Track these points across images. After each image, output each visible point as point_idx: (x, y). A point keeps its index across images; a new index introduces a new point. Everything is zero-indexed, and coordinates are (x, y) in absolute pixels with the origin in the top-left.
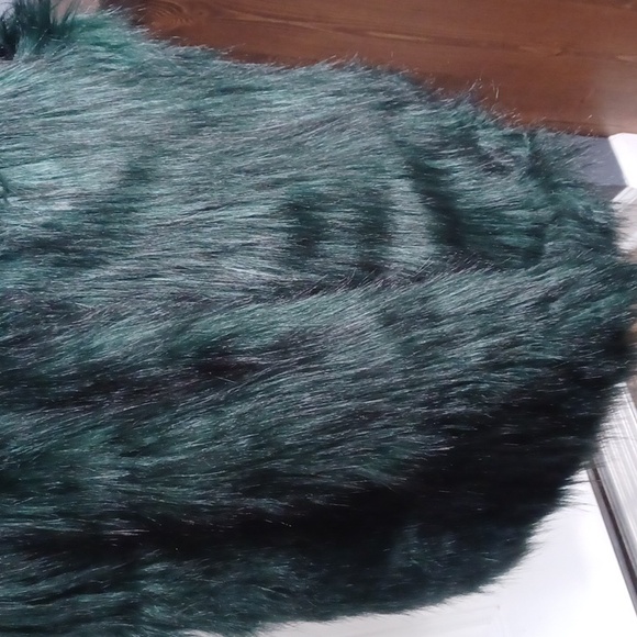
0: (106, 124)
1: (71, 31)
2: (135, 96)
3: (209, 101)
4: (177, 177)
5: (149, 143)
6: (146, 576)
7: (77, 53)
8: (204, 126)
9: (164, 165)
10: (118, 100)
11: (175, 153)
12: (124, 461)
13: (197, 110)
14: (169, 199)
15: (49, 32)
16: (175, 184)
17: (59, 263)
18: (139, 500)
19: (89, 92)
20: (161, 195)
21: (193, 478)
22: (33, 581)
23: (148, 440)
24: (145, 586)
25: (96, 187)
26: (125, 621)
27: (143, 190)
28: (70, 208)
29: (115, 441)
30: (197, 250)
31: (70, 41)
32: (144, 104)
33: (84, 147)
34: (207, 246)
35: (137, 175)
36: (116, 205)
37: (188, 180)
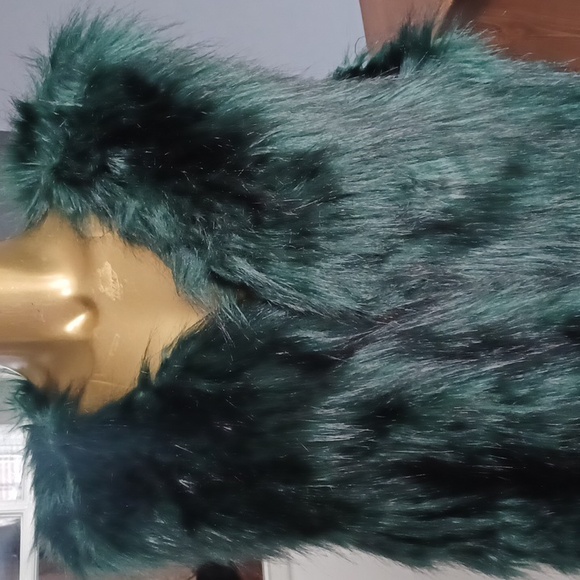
0: (485, 128)
1: (445, 52)
2: (506, 104)
3: (564, 107)
4: (547, 171)
5: (521, 143)
6: (505, 508)
7: (451, 70)
8: (563, 128)
9: (535, 161)
10: (493, 107)
11: (542, 152)
12: (503, 408)
13: (557, 114)
14: (541, 190)
15: (429, 54)
16: (546, 177)
17: (453, 242)
18: (511, 442)
19: (468, 102)
20: (535, 187)
21: (558, 427)
22: (417, 501)
23: (524, 391)
24: (503, 516)
25: (483, 180)
26: (484, 544)
27: (521, 182)
28: (464, 197)
29: (496, 391)
30: (562, 233)
31: (445, 60)
32: (513, 110)
33: (472, 147)
34: (573, 230)
35: (515, 169)
36: (499, 195)
37: (557, 174)
